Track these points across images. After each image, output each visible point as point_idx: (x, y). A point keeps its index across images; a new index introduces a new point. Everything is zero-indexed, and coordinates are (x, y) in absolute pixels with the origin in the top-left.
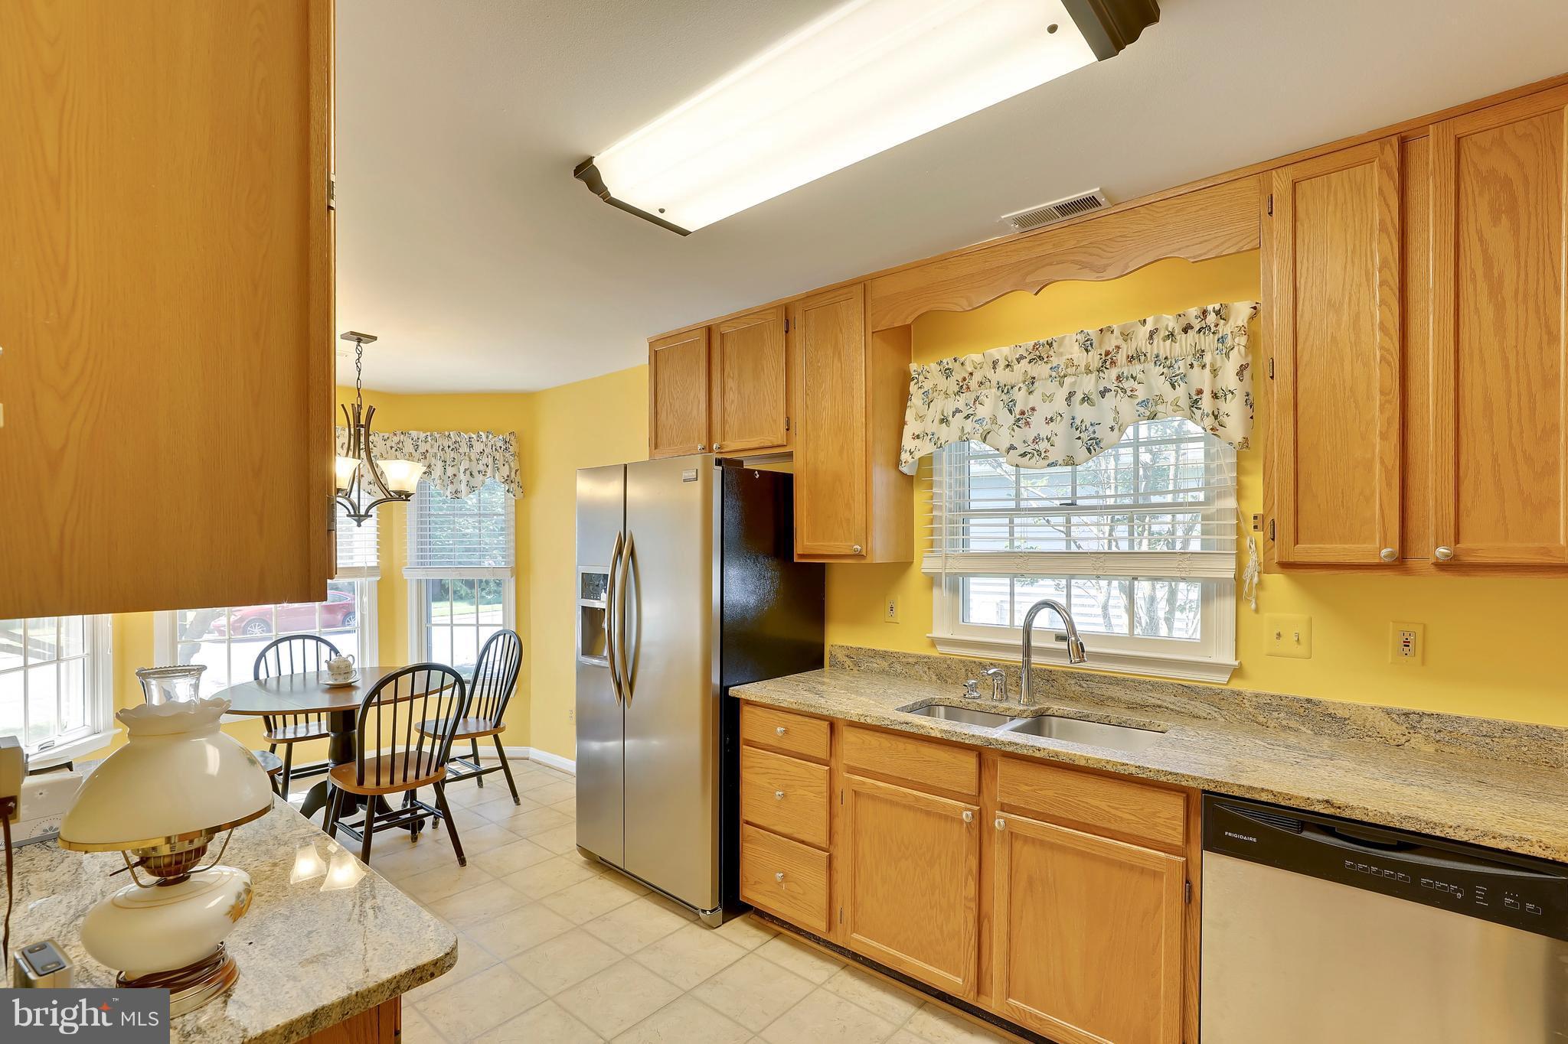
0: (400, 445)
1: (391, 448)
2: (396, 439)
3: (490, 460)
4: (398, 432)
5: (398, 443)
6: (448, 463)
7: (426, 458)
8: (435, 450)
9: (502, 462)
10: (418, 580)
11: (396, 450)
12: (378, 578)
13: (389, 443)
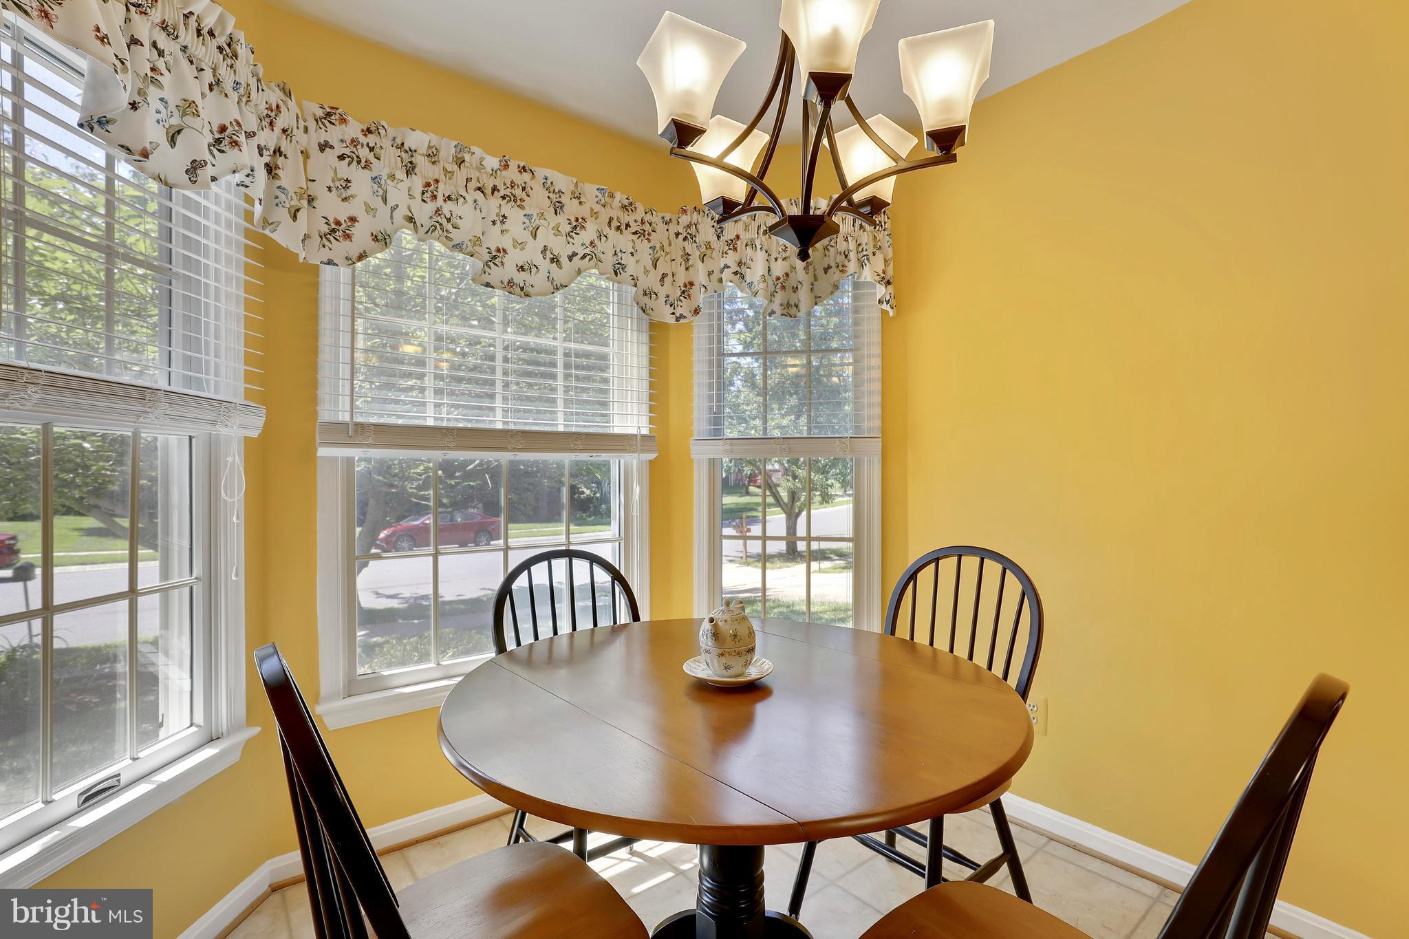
0: (693, 230)
1: (677, 234)
2: (685, 220)
3: (852, 245)
4: (689, 208)
5: (689, 226)
6: (774, 256)
7: (735, 249)
8: (752, 234)
9: (871, 249)
10: (709, 459)
11: (685, 239)
12: (652, 456)
13: (673, 228)
